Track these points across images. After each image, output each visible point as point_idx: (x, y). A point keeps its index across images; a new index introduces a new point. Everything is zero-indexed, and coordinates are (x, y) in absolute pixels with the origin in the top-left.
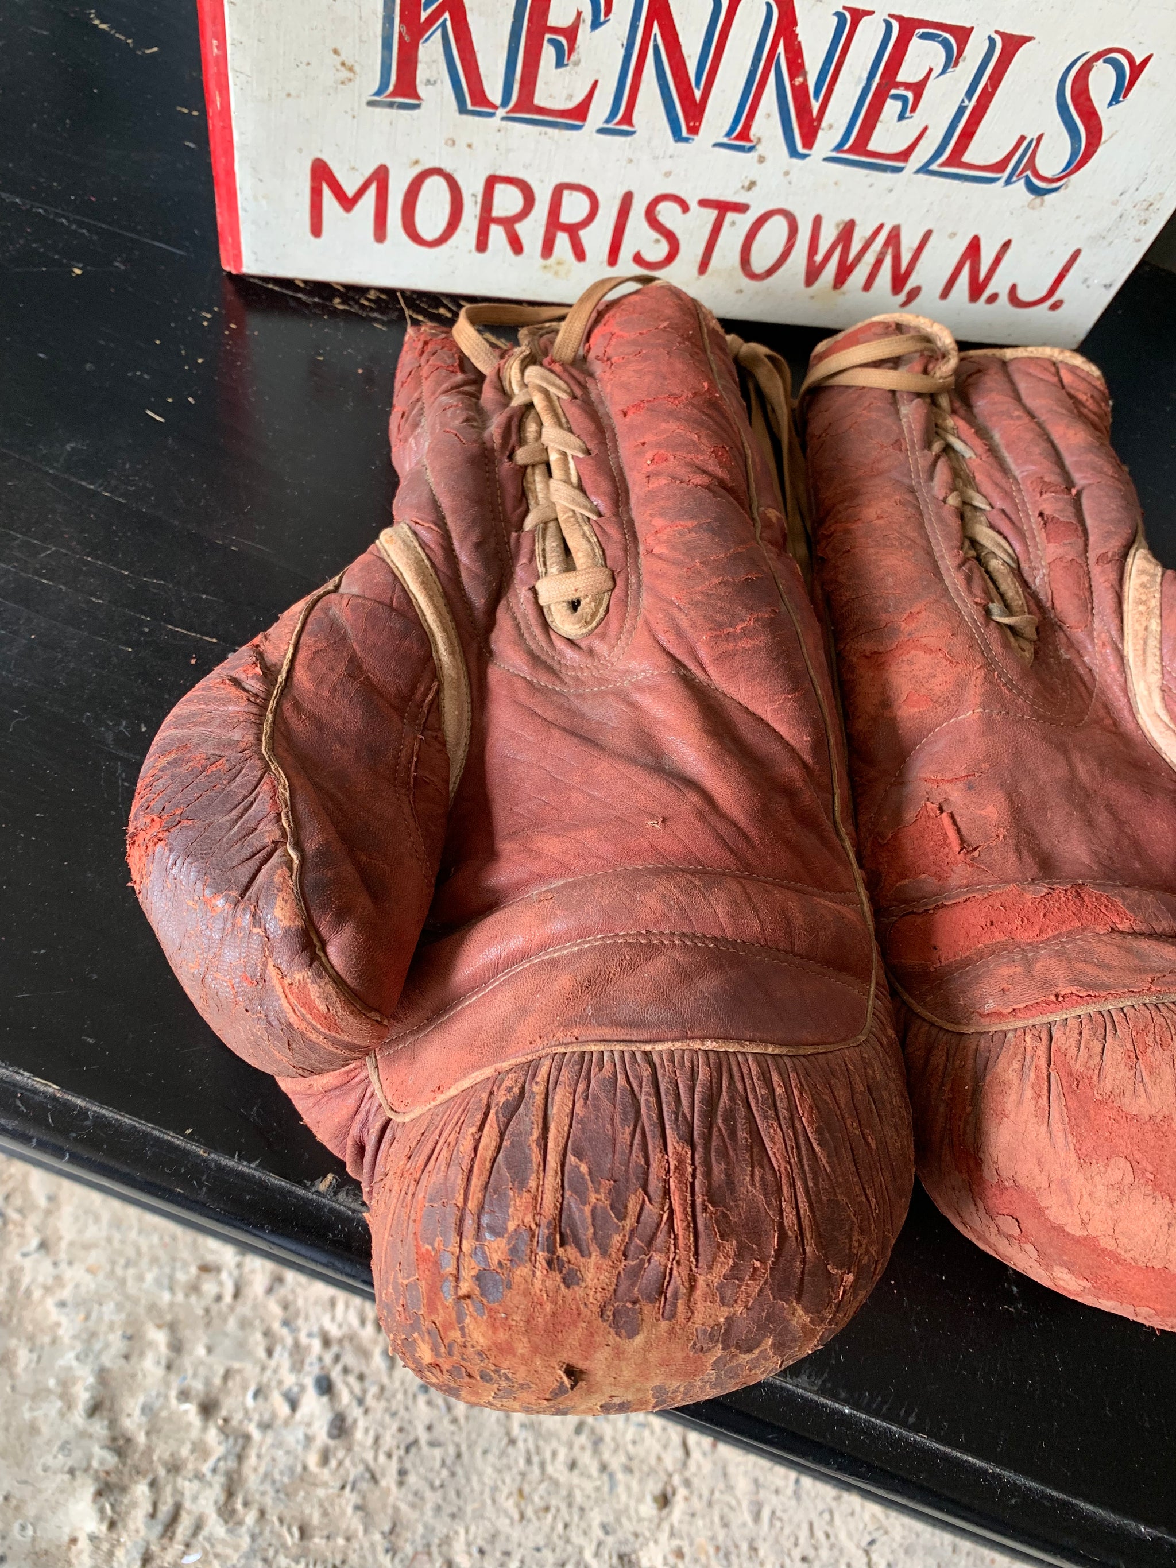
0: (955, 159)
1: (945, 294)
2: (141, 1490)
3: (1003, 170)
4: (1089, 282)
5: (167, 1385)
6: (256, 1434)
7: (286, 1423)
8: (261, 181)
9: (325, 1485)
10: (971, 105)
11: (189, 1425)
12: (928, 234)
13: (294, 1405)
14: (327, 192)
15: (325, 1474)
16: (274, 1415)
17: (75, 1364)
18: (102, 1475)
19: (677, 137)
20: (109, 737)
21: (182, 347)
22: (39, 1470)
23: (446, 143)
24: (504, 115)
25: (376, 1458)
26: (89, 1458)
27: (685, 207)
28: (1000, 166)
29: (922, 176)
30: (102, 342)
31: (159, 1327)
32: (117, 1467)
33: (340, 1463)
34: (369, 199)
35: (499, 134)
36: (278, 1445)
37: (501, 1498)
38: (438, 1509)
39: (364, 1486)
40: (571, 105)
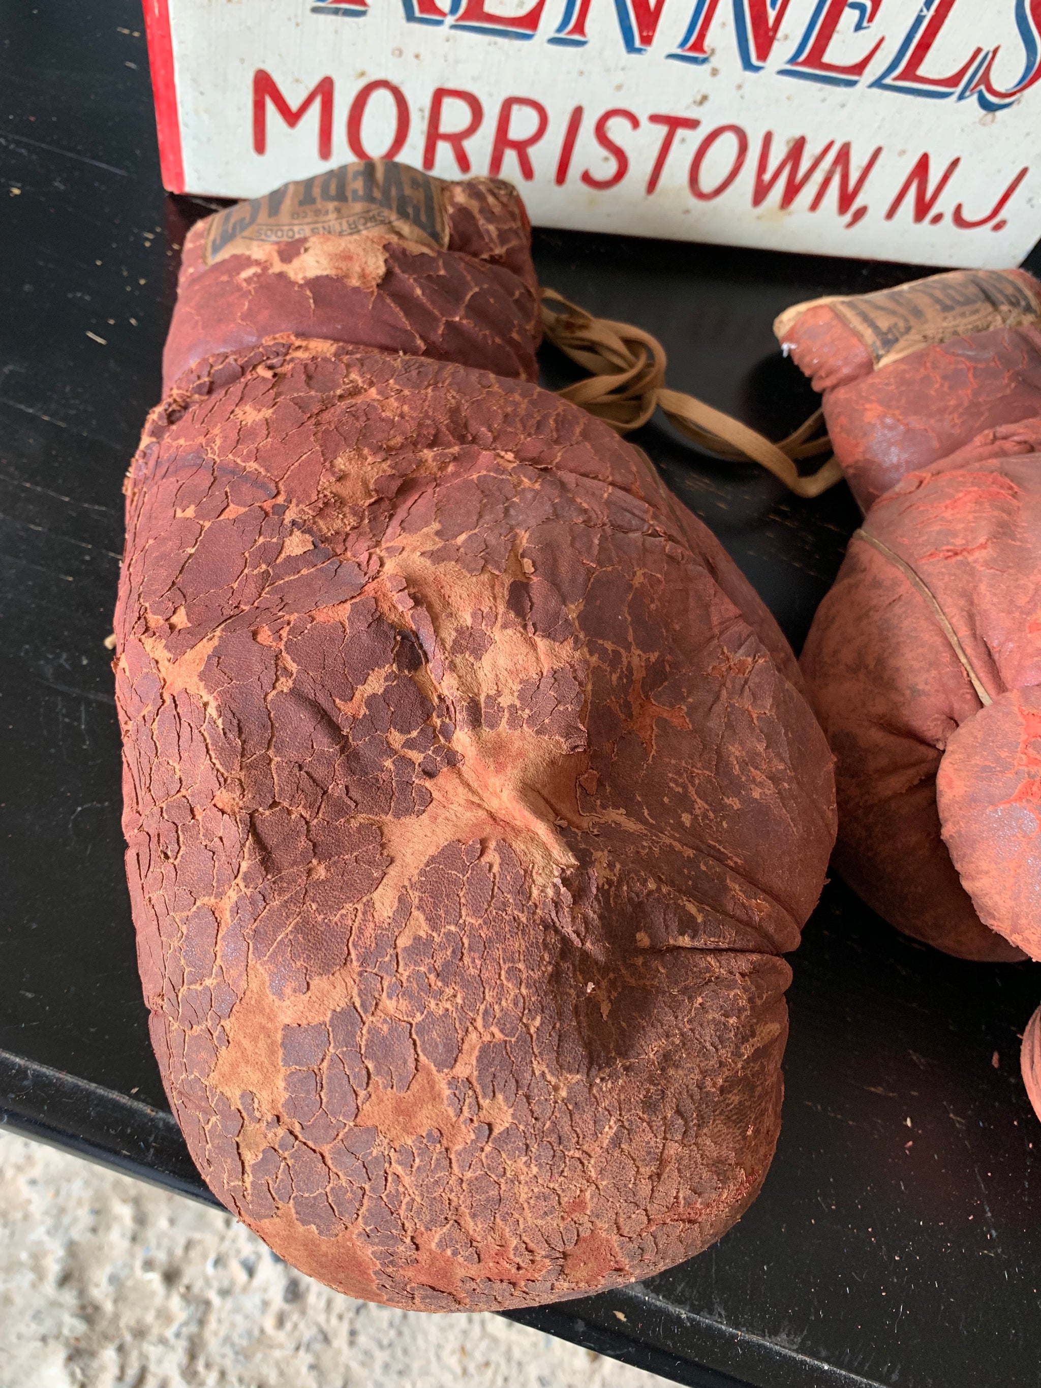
0: (910, 73)
1: (890, 214)
2: (109, 1355)
3: (956, 84)
4: (1034, 202)
5: (132, 1255)
6: (216, 1300)
7: (245, 1289)
8: (202, 93)
9: (281, 1346)
10: (929, 14)
11: (153, 1294)
12: (878, 151)
13: (251, 1271)
14: (270, 107)
15: (281, 1336)
16: (233, 1283)
17: (46, 1238)
18: (72, 1341)
19: (630, 47)
20: (49, 671)
21: (123, 268)
22: (13, 1338)
23: (393, 54)
24: (454, 23)
25: (328, 1320)
26: (60, 1325)
27: (635, 123)
28: (953, 81)
29: (876, 91)
30: (41, 263)
31: (124, 1201)
32: (85, 1334)
33: (295, 1326)
34: (313, 116)
35: (447, 44)
36: (237, 1310)
37: (445, 1354)
38: (386, 1367)
39: (318, 1346)
40: (522, 12)
